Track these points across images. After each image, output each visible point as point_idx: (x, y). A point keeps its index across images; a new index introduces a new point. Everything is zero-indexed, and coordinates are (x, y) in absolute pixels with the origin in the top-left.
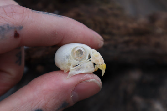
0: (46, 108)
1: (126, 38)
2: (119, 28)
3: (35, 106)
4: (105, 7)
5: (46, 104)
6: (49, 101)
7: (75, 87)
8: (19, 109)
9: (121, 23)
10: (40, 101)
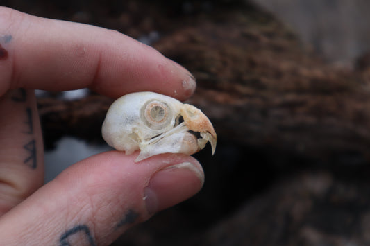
0: (94, 223)
1: (290, 97)
2: (278, 74)
3: (73, 218)
4: (254, 30)
5: (94, 214)
6: (99, 208)
7: (151, 179)
8: (40, 226)
9: (285, 65)
10: (82, 208)
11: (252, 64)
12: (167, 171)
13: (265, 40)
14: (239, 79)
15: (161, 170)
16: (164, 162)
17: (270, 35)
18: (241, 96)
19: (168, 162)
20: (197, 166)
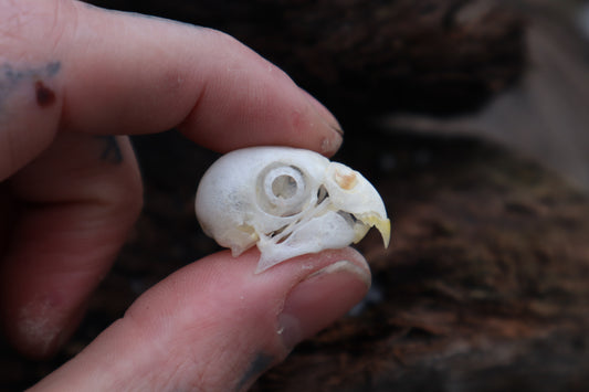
10: (178, 367)
11: (543, 259)
12: (311, 281)
13: (544, 211)
14: (532, 292)
15: (301, 281)
16: (304, 267)
17: (548, 201)
18: (542, 320)
19: (311, 267)
20: (359, 264)
